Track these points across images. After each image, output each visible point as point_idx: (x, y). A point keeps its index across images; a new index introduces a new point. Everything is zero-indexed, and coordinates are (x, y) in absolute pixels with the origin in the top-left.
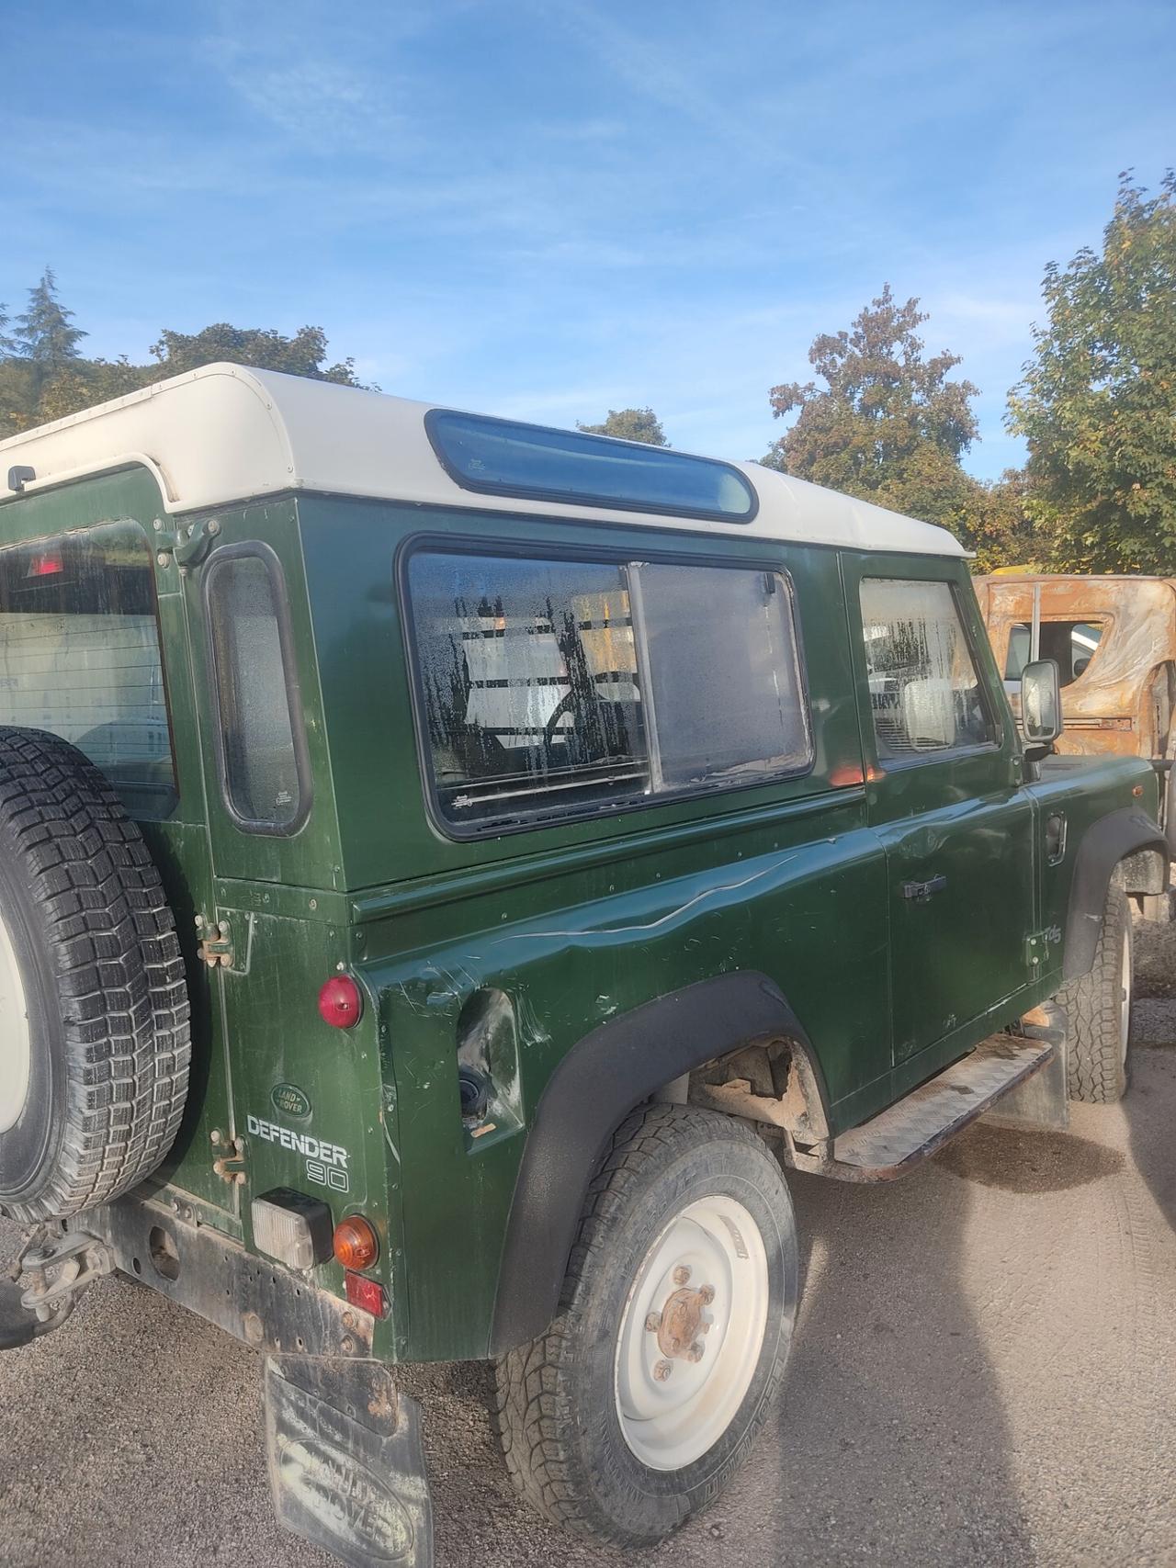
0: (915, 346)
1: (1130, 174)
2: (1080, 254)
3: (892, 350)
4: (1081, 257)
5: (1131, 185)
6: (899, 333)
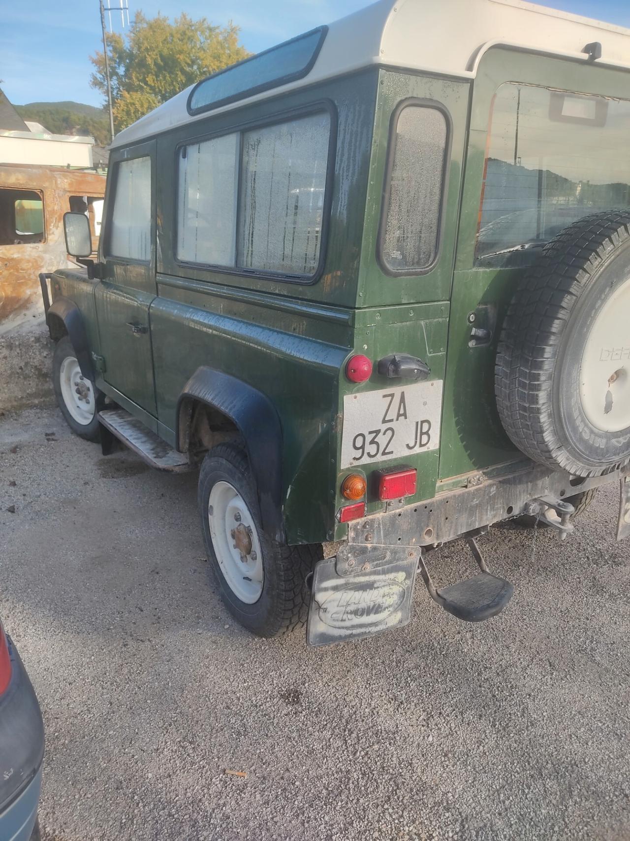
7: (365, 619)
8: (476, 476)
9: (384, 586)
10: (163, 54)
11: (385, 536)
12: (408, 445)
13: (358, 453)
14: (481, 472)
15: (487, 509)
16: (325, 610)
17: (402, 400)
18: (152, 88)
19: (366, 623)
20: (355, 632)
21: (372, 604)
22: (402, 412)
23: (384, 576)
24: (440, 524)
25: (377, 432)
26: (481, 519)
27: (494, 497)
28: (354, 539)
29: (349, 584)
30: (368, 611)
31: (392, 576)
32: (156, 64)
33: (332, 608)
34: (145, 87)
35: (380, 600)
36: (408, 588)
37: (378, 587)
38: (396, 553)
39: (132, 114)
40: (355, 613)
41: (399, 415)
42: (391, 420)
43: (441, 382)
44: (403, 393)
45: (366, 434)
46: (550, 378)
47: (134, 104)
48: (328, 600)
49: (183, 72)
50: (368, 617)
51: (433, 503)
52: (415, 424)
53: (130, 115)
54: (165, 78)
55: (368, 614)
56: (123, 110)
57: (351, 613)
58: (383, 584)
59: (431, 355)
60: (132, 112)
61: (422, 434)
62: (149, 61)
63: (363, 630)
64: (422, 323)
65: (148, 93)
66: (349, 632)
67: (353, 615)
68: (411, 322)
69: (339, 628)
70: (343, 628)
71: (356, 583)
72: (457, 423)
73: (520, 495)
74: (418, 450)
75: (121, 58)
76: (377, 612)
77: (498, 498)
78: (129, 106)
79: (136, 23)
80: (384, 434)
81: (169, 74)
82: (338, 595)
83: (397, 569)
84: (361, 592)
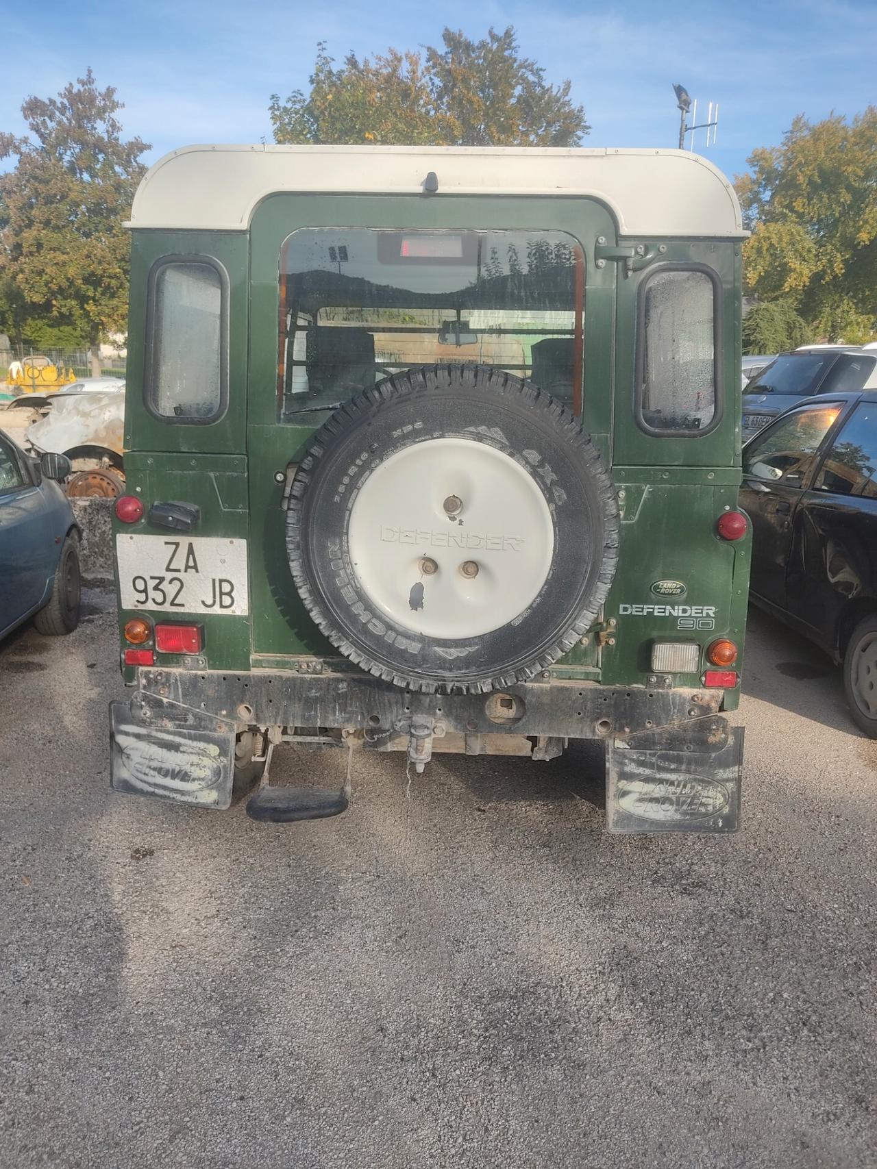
0: (114, 126)
1: (324, 45)
2: (294, 94)
3: (95, 126)
4: (295, 96)
5: (325, 54)
6: (101, 113)
7: (168, 782)
8: (311, 662)
9: (192, 753)
10: (824, 167)
11: (185, 695)
12: (203, 602)
13: (142, 597)
14: (321, 660)
15: (334, 708)
16: (128, 757)
17: (191, 551)
18: (800, 216)
19: (171, 786)
20: (157, 791)
21: (177, 769)
22: (191, 563)
23: (190, 742)
24: (261, 704)
25: (162, 579)
26: (325, 719)
27: (345, 695)
28: (145, 687)
29: (152, 736)
30: (174, 775)
31: (202, 745)
32: (811, 182)
33: (136, 757)
34: (790, 214)
35: (187, 768)
36: (224, 766)
37: (184, 752)
38: (200, 719)
39: (765, 252)
40: (159, 770)
41: (187, 567)
42: (178, 571)
43: (244, 542)
44: (190, 545)
45: (147, 579)
46: (297, 547)
47: (769, 238)
48: (131, 746)
49: (849, 188)
50: (172, 781)
51: (249, 676)
52: (211, 581)
53: (762, 253)
54: (820, 200)
55: (173, 777)
56: (752, 247)
57: (154, 769)
58: (191, 750)
59: (226, 510)
60: (765, 248)
61: (222, 594)
62: (801, 179)
63: (166, 793)
64: (212, 474)
65: (792, 222)
66: (151, 789)
67: (156, 773)
68: (194, 472)
69: (141, 781)
70: (145, 782)
71: (158, 739)
72: (274, 593)
73: (390, 706)
74: (217, 610)
75: (768, 180)
76: (183, 780)
77: (351, 699)
78: (762, 241)
79: (792, 132)
80: (170, 583)
81: (828, 193)
82: (142, 745)
83: (208, 740)
84: (165, 750)
